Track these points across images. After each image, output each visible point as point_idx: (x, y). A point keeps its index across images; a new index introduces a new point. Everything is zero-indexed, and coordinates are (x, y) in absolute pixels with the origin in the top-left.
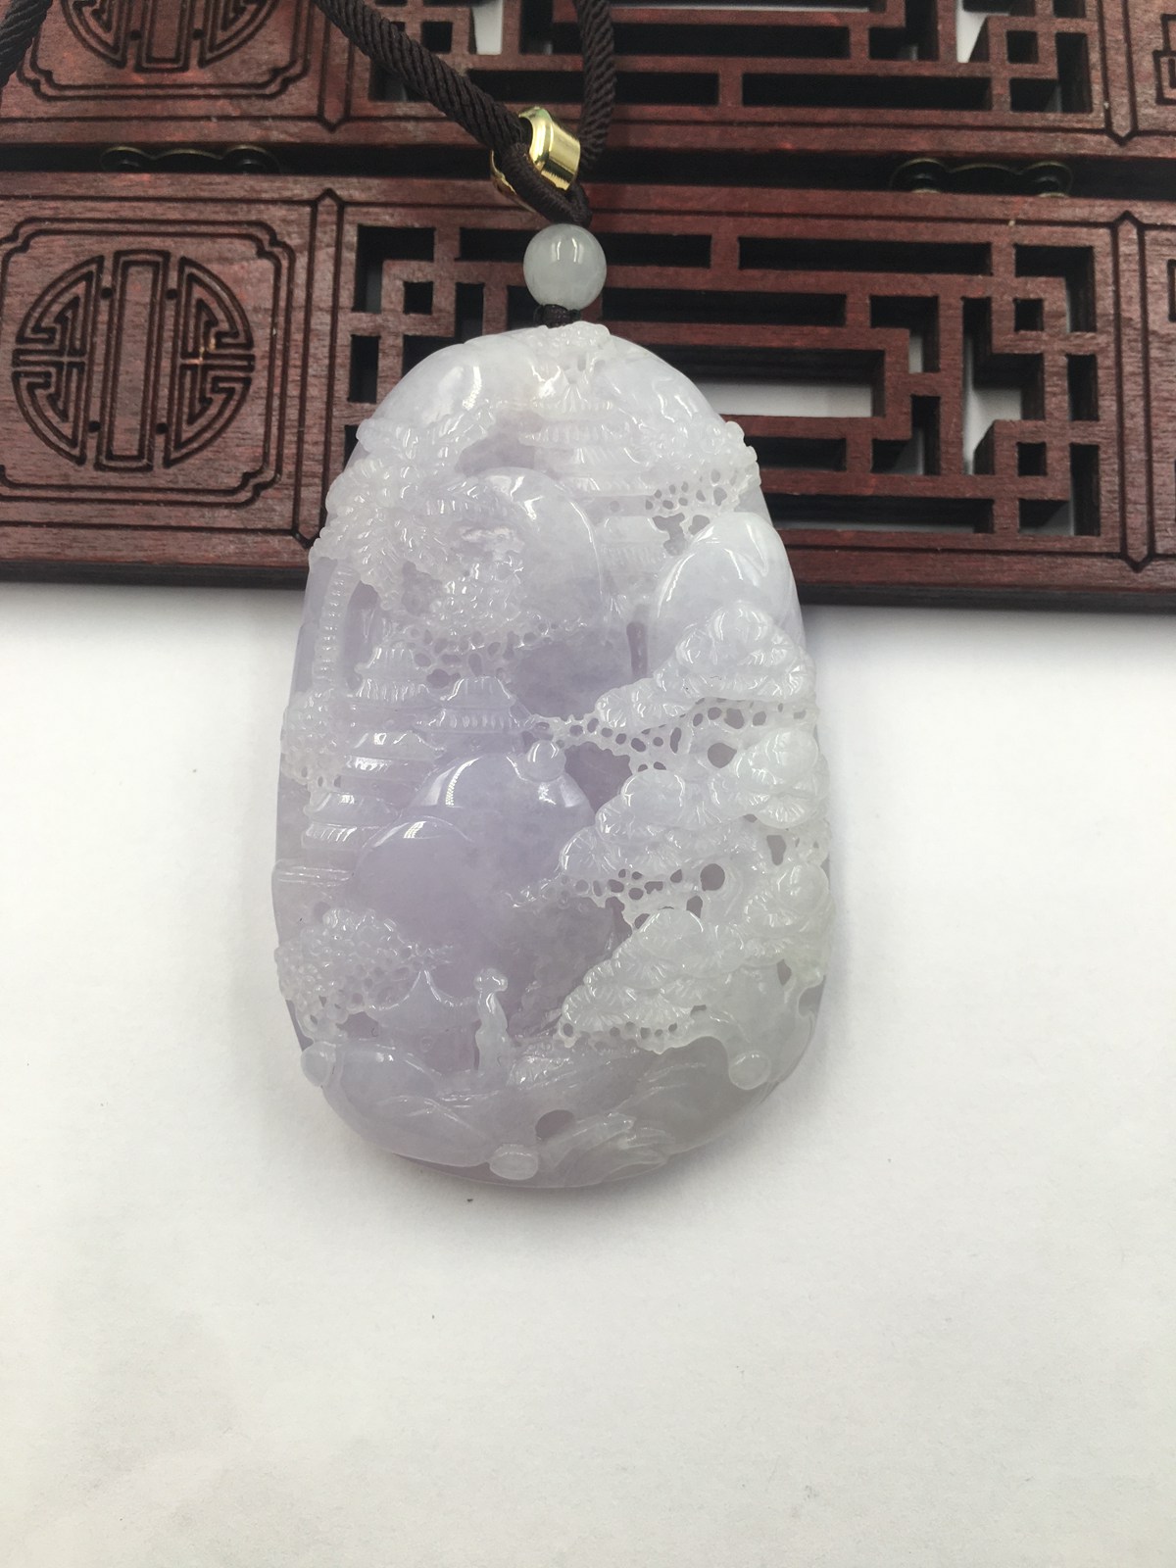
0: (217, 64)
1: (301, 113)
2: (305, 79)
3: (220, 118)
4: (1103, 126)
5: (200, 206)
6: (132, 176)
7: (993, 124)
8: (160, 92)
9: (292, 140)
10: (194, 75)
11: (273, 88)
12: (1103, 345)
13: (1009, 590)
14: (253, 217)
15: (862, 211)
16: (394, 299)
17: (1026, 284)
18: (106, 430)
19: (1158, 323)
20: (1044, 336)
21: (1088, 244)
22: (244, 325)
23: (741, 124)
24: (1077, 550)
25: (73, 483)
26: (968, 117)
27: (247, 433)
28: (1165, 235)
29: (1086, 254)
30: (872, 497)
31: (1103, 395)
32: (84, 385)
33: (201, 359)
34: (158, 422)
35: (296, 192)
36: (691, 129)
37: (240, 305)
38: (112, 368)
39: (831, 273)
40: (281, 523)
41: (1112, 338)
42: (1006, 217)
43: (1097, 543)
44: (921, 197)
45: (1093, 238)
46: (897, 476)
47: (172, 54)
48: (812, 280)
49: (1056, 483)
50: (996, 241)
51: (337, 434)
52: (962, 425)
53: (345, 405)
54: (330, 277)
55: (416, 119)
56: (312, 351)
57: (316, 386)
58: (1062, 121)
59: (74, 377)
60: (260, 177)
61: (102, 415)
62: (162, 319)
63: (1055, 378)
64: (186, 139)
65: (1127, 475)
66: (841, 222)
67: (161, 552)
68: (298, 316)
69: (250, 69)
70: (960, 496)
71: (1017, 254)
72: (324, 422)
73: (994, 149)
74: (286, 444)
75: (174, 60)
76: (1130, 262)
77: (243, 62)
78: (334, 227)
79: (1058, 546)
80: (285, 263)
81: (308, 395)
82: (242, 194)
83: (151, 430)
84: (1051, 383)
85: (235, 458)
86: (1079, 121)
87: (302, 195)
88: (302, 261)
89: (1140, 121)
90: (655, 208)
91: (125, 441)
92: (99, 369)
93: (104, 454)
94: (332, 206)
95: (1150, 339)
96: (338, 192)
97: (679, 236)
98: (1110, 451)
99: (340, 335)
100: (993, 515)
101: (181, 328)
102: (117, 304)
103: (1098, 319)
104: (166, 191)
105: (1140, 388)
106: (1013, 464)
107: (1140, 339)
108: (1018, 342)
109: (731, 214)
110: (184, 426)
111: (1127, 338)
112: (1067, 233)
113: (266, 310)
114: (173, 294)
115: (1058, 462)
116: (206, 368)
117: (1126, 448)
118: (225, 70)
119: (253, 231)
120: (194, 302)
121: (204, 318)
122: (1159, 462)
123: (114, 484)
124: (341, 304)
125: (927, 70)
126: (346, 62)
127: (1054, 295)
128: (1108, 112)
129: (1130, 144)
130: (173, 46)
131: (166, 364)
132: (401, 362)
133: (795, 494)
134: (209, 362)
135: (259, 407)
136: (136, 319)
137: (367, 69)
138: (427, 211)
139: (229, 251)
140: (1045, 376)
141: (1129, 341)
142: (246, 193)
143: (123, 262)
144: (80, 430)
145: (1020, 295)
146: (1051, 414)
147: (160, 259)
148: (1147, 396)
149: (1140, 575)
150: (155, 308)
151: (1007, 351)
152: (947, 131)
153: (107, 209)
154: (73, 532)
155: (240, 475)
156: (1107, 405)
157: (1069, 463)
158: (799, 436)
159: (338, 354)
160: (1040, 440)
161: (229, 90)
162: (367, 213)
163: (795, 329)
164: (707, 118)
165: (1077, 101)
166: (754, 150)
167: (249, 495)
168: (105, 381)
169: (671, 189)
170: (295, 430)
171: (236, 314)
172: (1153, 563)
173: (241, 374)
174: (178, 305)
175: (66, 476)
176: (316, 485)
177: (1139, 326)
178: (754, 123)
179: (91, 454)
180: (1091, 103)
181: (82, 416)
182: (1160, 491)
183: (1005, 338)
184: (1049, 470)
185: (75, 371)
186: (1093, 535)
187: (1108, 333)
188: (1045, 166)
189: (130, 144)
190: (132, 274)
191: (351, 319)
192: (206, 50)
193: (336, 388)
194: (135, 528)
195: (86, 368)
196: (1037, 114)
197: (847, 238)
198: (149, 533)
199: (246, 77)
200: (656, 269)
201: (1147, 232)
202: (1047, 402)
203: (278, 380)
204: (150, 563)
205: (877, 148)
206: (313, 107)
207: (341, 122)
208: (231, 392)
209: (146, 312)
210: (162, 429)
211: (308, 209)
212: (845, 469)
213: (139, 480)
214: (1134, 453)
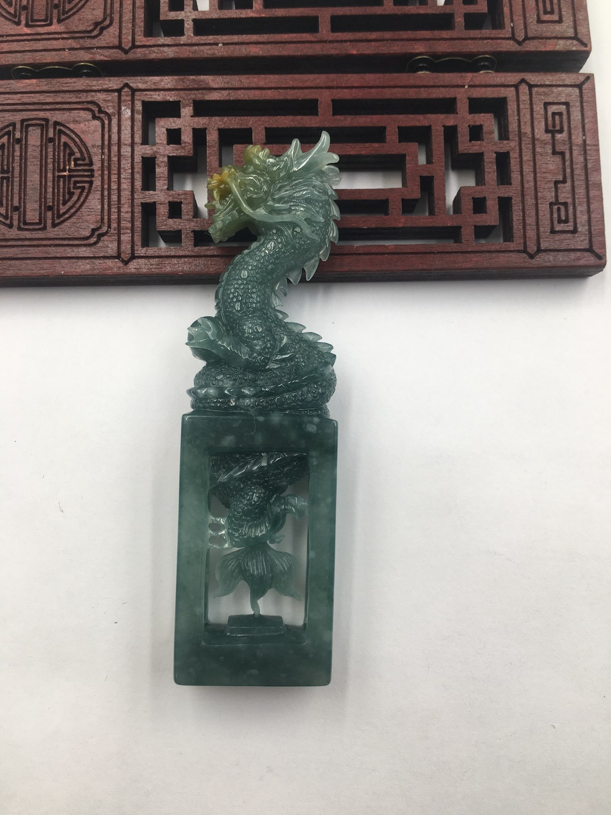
0: (67, 21)
1: (111, 45)
2: (111, 27)
3: (70, 49)
4: (511, 36)
5: (62, 95)
6: (27, 81)
7: (456, 37)
8: (39, 37)
9: (106, 59)
10: (55, 27)
11: (95, 33)
12: (513, 147)
13: (471, 271)
14: (90, 99)
15: (392, 84)
16: (162, 138)
17: (474, 117)
18: (22, 210)
19: (539, 133)
20: (484, 143)
21: (504, 96)
22: (88, 154)
23: (331, 42)
24: (503, 249)
25: (8, 238)
26: (445, 34)
27: (92, 209)
28: (541, 90)
29: (503, 101)
30: (403, 227)
31: (513, 172)
32: (10, 188)
33: (67, 172)
34: (48, 205)
35: (110, 85)
36: (307, 45)
37: (85, 145)
38: (23, 178)
39: (378, 116)
40: (112, 253)
41: (518, 143)
42: (463, 84)
43: (512, 246)
44: (421, 75)
45: (507, 93)
46: (414, 216)
47: (44, 18)
48: (370, 120)
49: (491, 217)
50: (458, 96)
51: (137, 207)
52: (445, 190)
53: (140, 193)
54: (129, 128)
55: (168, 46)
56: (122, 166)
57: (125, 183)
58: (491, 34)
59: (5, 185)
60: (92, 79)
61: (20, 203)
62: (46, 153)
63: (490, 165)
64: (53, 61)
65: (526, 211)
66: (382, 90)
67: (53, 270)
68: (115, 149)
69: (83, 23)
70: (445, 225)
71: (469, 103)
72: (130, 201)
73: (457, 50)
74: (112, 214)
75: (45, 20)
76: (525, 104)
77: (80, 20)
78: (130, 103)
79: (493, 248)
80: (106, 122)
81: (122, 188)
82: (83, 87)
83: (45, 209)
84: (488, 167)
85: (87, 221)
86: (499, 34)
87: (113, 87)
88: (115, 121)
89: (529, 32)
90: (290, 86)
91: (32, 215)
92: (17, 180)
93: (22, 222)
94: (129, 92)
95: (536, 143)
96: (131, 85)
97: (302, 100)
98: (517, 200)
99: (135, 157)
100: (461, 234)
101: (57, 157)
102: (24, 146)
103: (510, 134)
104: (45, 88)
105: (532, 167)
106: (470, 208)
107: (531, 143)
108: (472, 147)
109: (327, 88)
110: (61, 206)
111: (524, 142)
112: (494, 91)
113: (98, 145)
114: (51, 140)
115: (492, 206)
116: (70, 177)
117: (525, 198)
118: (71, 24)
119: (89, 106)
120: (62, 144)
121: (68, 151)
122: (541, 204)
123: (28, 237)
124: (135, 142)
125: (422, 10)
126: (132, 18)
127: (488, 121)
128: (513, 28)
129: (524, 45)
130: (45, 12)
131: (50, 175)
132: (167, 170)
133: (365, 228)
134: (71, 174)
135: (98, 195)
136: (34, 154)
137: (142, 21)
138: (177, 92)
139: (78, 116)
140: (485, 164)
141: (526, 144)
142: (84, 87)
143: (26, 125)
144: (10, 211)
145: (472, 123)
146: (488, 182)
147: (44, 123)
148: (535, 172)
149: (533, 260)
150: (43, 147)
151: (466, 152)
152: (434, 42)
153: (16, 98)
154: (9, 262)
155: (90, 230)
156: (515, 176)
157: (498, 207)
158: (365, 198)
159: (135, 167)
160: (483, 196)
161: (73, 35)
162: (146, 95)
163: (361, 145)
164: (313, 39)
165: (498, 24)
166: (338, 55)
167: (95, 239)
168: (20, 185)
169: (297, 76)
170: (117, 206)
171: (83, 149)
172: (540, 254)
173: (88, 179)
174: (54, 145)
175: (4, 234)
176: (128, 233)
177: (530, 136)
178: (337, 41)
179: (15, 223)
180: (504, 25)
181: (10, 204)
182: (542, 218)
183: (465, 145)
184: (488, 210)
185: (5, 181)
186: (510, 241)
187: (515, 140)
188: (482, 58)
189: (25, 65)
190: (30, 131)
191: (140, 149)
192: (61, 15)
193: (135, 184)
194: (40, 258)
195: (10, 179)
196: (477, 32)
197: (385, 97)
198: (47, 261)
199: (81, 28)
200: (291, 117)
201: (533, 89)
202: (486, 176)
203: (106, 181)
204: (48, 276)
205: (398, 52)
206: (116, 42)
207: (131, 48)
208: (83, 188)
209: (39, 150)
210: (50, 208)
211: (116, 94)
212: (388, 215)
213: (40, 235)
214: (529, 200)
